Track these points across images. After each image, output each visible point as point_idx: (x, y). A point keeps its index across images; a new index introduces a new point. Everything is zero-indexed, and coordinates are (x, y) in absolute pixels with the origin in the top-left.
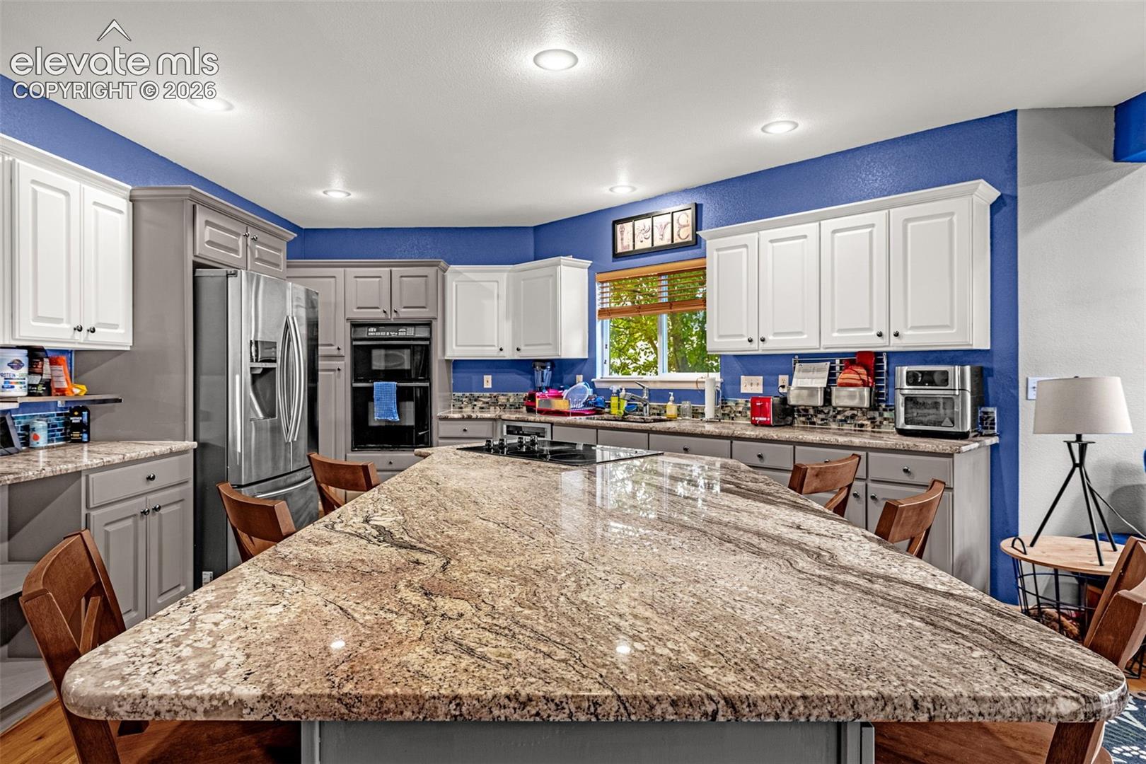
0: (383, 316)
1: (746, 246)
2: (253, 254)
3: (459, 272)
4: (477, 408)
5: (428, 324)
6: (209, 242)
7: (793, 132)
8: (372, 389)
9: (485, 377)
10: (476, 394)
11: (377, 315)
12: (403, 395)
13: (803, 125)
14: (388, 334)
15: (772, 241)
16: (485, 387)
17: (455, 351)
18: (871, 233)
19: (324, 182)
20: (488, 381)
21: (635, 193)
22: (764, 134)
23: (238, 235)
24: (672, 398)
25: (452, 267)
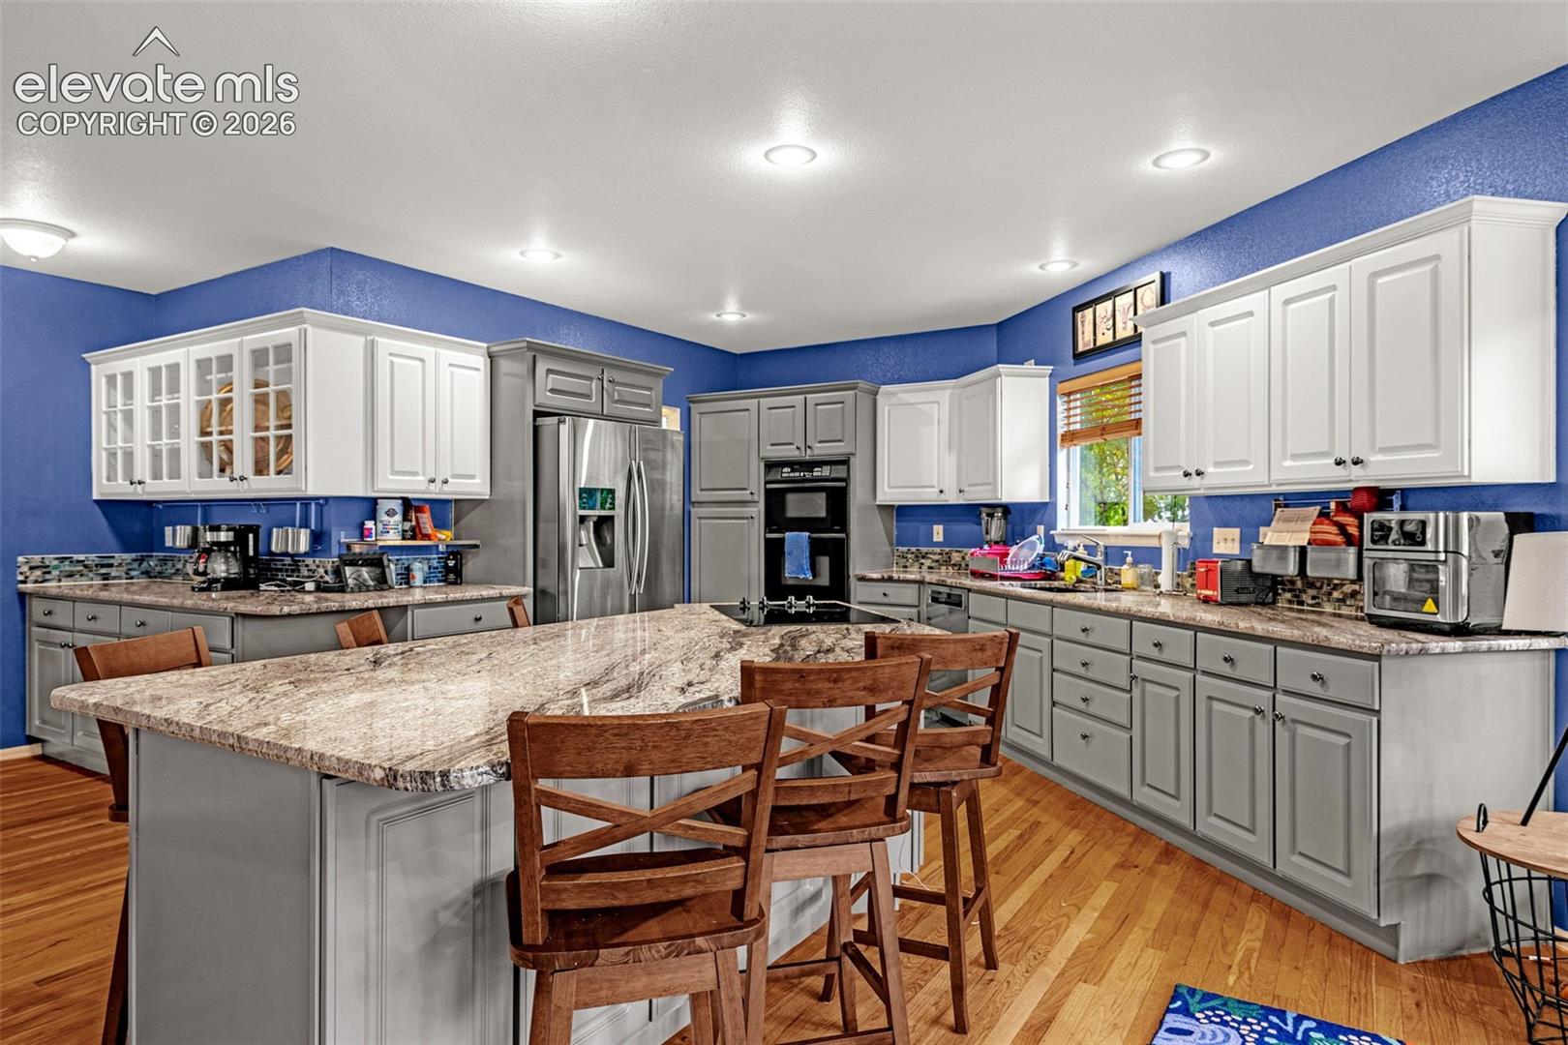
0: (797, 453)
1: (1184, 334)
2: (611, 397)
3: (894, 394)
4: (925, 568)
5: (846, 462)
6: (552, 391)
7: (1202, 164)
8: (782, 540)
9: (935, 527)
10: (924, 550)
11: (790, 453)
12: (817, 548)
13: (1217, 155)
14: (802, 474)
15: (1212, 324)
16: (935, 540)
17: (887, 495)
18: (1332, 301)
19: (717, 305)
20: (938, 532)
21: (1076, 269)
22: (1156, 169)
23: (590, 379)
24: (1129, 559)
25: (883, 388)
